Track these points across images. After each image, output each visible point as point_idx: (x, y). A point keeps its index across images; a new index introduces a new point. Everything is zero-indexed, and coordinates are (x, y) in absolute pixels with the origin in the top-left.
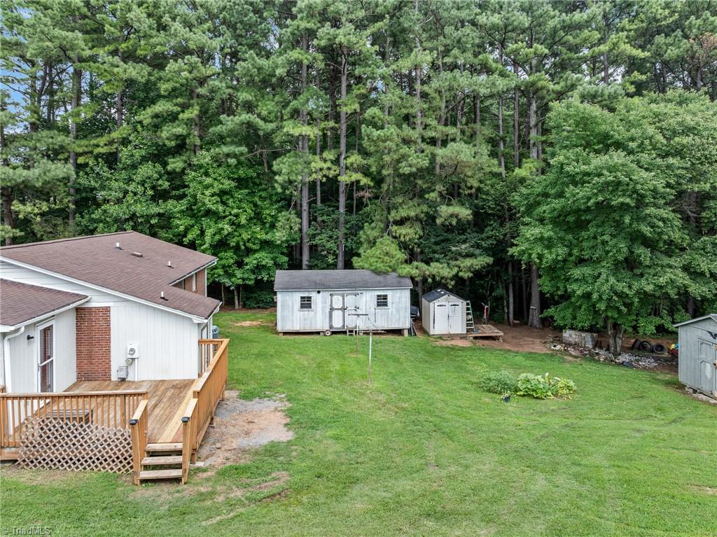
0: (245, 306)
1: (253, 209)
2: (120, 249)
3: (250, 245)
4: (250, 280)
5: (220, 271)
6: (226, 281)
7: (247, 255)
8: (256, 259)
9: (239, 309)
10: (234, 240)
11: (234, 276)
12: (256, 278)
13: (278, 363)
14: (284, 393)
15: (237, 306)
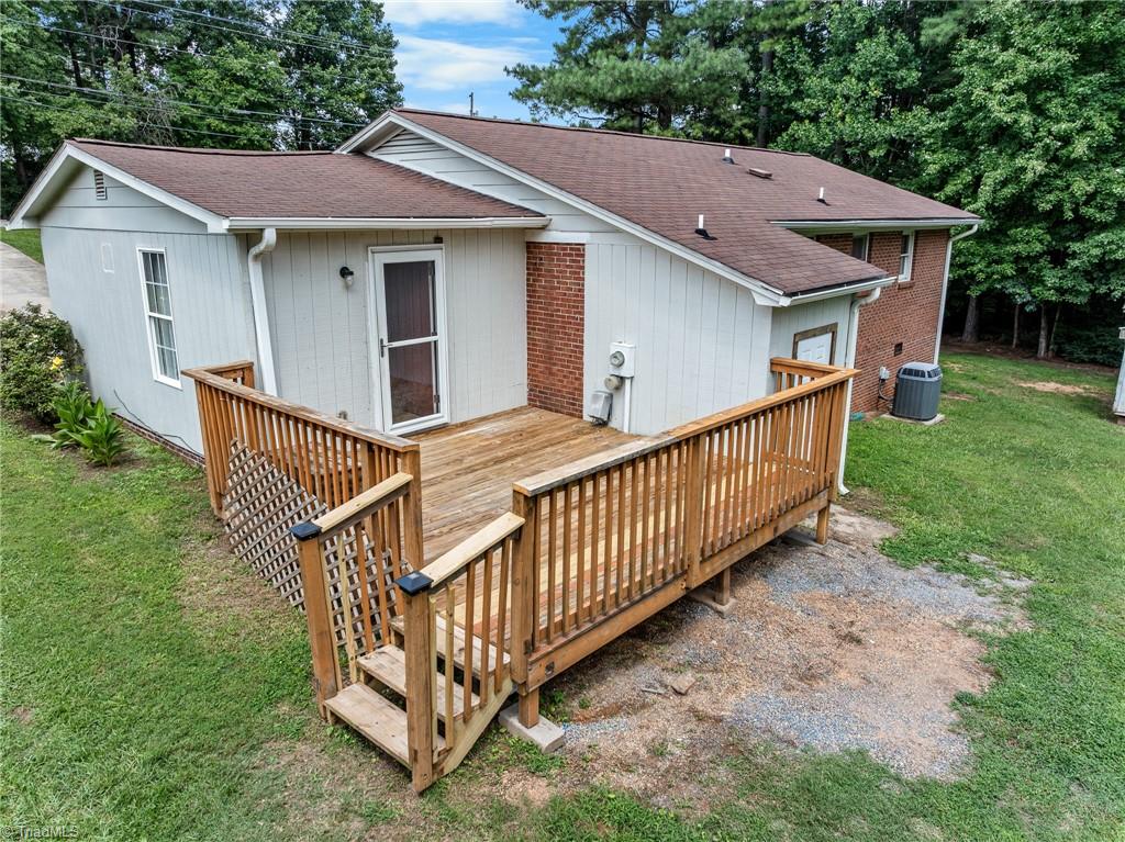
0: (1060, 355)
1: (1116, 123)
2: (732, 162)
3: (1089, 211)
4: (1078, 293)
5: (1009, 270)
6: (1020, 294)
7: (1081, 238)
8: (1101, 245)
9: (1044, 359)
10: (1051, 197)
11: (1040, 281)
12: (1093, 292)
13: (1071, 484)
14: (1029, 575)
15: (1042, 352)
